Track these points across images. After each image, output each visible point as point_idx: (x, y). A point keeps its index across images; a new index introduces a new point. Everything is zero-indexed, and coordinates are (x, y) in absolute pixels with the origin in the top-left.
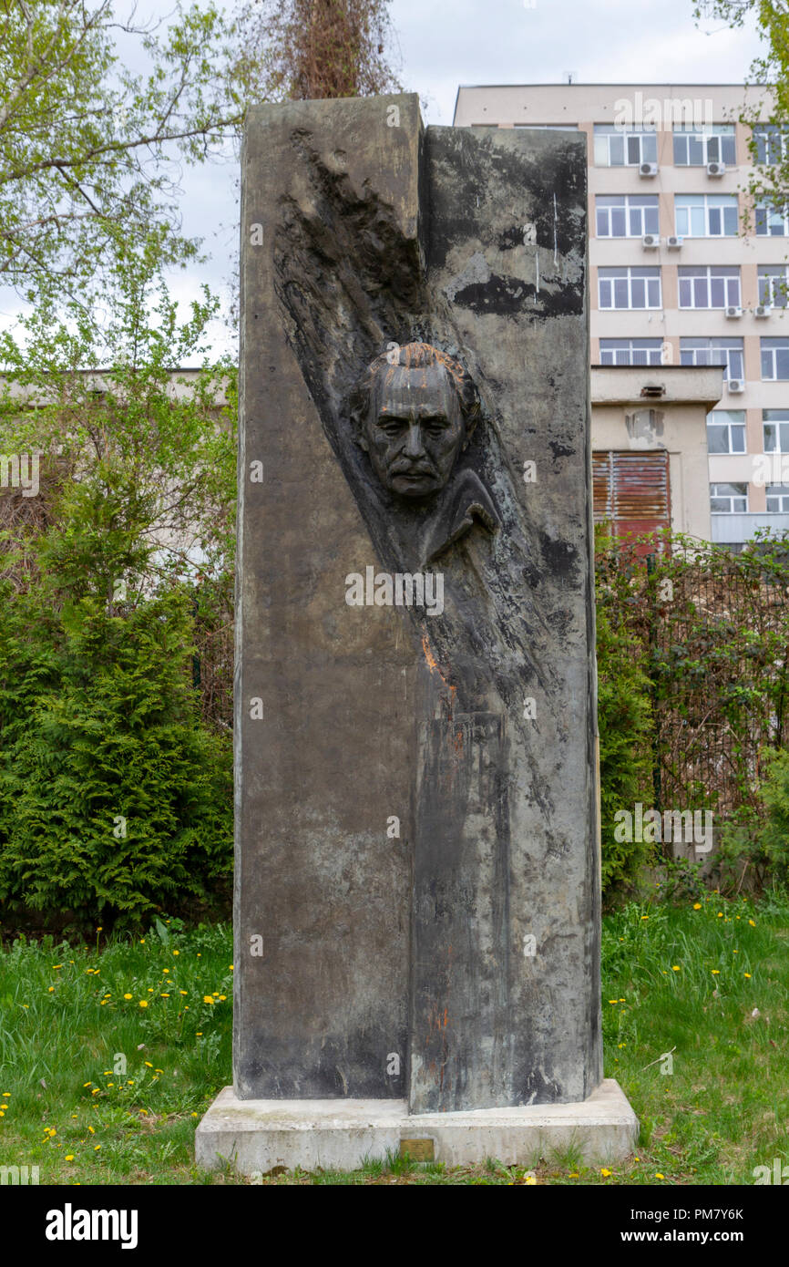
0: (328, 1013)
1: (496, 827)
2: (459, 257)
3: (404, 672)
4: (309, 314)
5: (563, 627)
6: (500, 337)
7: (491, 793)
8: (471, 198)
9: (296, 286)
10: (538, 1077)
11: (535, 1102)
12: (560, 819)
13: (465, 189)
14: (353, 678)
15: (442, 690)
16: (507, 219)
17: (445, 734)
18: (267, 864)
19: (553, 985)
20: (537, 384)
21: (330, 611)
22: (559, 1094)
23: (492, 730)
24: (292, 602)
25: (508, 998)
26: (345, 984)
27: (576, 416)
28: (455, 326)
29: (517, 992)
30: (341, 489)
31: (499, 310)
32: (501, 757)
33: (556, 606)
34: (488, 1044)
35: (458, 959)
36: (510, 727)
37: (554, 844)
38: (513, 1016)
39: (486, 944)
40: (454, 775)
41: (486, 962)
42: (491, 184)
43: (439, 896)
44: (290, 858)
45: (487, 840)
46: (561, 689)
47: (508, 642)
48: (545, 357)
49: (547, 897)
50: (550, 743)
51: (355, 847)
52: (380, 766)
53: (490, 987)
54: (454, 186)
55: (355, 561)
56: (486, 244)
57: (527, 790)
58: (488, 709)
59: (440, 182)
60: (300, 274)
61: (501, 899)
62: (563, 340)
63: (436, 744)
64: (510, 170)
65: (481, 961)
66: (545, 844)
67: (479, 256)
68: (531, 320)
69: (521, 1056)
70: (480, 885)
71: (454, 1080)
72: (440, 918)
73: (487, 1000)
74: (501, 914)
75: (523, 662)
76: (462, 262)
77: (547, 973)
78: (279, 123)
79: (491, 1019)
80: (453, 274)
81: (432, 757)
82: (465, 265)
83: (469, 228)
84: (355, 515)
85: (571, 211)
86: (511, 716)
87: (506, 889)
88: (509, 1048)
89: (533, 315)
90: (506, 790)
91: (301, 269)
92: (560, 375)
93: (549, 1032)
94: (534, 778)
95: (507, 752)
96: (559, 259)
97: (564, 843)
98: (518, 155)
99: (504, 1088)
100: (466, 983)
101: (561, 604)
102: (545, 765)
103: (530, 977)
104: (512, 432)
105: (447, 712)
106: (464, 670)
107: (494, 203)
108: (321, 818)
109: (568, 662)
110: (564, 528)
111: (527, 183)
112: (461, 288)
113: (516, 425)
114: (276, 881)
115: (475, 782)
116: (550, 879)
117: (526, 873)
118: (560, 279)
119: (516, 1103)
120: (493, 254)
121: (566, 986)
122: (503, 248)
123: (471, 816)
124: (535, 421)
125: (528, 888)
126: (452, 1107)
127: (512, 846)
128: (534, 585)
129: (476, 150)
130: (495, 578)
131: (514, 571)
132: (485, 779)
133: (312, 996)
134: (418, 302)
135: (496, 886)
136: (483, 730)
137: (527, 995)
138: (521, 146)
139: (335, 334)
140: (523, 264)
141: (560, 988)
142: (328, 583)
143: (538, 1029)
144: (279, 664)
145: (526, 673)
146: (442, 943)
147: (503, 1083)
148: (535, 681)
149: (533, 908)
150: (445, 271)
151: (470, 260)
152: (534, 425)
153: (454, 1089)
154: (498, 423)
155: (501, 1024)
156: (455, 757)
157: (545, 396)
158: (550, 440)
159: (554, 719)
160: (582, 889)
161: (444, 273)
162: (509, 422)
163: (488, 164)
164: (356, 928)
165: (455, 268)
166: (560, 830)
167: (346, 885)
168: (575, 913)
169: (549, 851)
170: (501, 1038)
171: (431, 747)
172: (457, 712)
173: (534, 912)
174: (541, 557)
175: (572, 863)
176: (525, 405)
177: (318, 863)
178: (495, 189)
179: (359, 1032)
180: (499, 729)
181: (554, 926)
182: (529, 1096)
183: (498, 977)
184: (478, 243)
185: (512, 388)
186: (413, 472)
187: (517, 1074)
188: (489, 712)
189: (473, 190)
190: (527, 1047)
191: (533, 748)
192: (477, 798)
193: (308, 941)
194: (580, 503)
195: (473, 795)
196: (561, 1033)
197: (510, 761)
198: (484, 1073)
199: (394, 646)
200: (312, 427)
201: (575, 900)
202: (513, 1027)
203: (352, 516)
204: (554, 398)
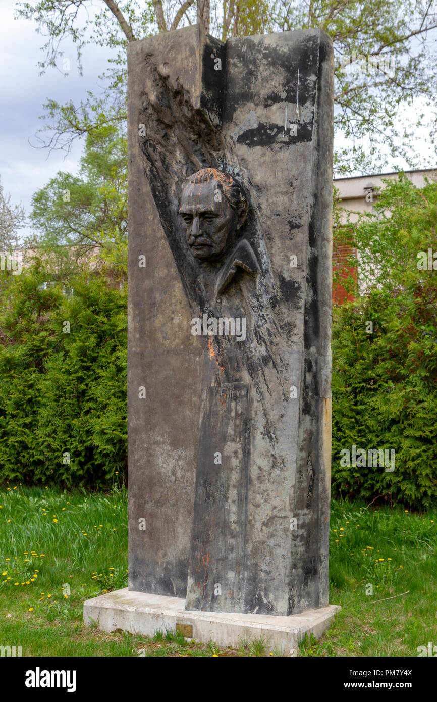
0: (166, 548)
1: (243, 450)
2: (241, 115)
3: (198, 359)
4: (158, 157)
5: (289, 332)
6: (262, 160)
7: (241, 430)
8: (250, 78)
9: (151, 142)
10: (260, 598)
11: (257, 613)
12: (281, 448)
13: (247, 74)
14: (175, 362)
15: (216, 369)
16: (270, 88)
17: (216, 395)
18: (139, 464)
19: (272, 545)
20: (282, 186)
21: (164, 324)
22: (272, 610)
23: (243, 393)
24: (148, 319)
25: (244, 550)
26: (174, 533)
27: (305, 204)
28: (237, 156)
29: (250, 547)
30: (169, 255)
31: (262, 143)
32: (248, 409)
33: (286, 320)
34: (231, 575)
35: (217, 525)
36: (254, 392)
37: (276, 462)
38: (247, 561)
39: (233, 518)
40: (220, 418)
41: (233, 528)
42: (262, 68)
43: (208, 488)
44: (149, 461)
45: (237, 457)
46: (286, 369)
47: (258, 341)
48: (288, 169)
49: (271, 493)
50: (277, 402)
51: (177, 457)
52: (188, 412)
53: (234, 543)
54: (240, 73)
55: (175, 296)
56: (257, 105)
57: (262, 429)
58: (242, 381)
59: (232, 71)
60: (153, 135)
61: (243, 492)
62: (299, 158)
63: (211, 400)
64: (273, 58)
65: (229, 527)
66: (271, 462)
67: (253, 112)
68: (281, 148)
69: (250, 584)
70: (231, 483)
71: (210, 594)
72: (208, 501)
73: (232, 550)
74: (243, 501)
75: (265, 353)
76: (242, 117)
77: (268, 538)
78: (140, 51)
79: (234, 561)
80: (236, 125)
81: (208, 408)
82: (244, 119)
83: (247, 97)
84: (175, 270)
85: (308, 78)
86: (254, 385)
87: (246, 487)
88: (243, 579)
89: (282, 145)
90: (249, 429)
91: (153, 132)
92: (296, 180)
93: (268, 573)
94: (267, 422)
95: (251, 407)
96: (300, 109)
97: (283, 462)
98: (278, 49)
99: (239, 602)
100: (220, 539)
101: (289, 319)
102: (273, 415)
103: (258, 539)
104: (267, 216)
105: (218, 382)
106: (230, 358)
107: (263, 79)
108: (162, 440)
109: (291, 353)
110: (294, 272)
111: (283, 65)
112: (241, 133)
113: (269, 212)
114: (143, 473)
115: (232, 423)
116: (273, 483)
117: (259, 478)
118: (299, 121)
119: (246, 612)
120: (261, 110)
121: (280, 546)
122: (266, 106)
123: (228, 443)
124: (280, 209)
125: (260, 487)
126: (209, 609)
127: (252, 462)
128: (274, 307)
129: (254, 49)
130: (256, 303)
131: (265, 300)
132: (238, 422)
133: (159, 538)
134: (216, 144)
135: (241, 485)
136: (238, 393)
137: (256, 550)
138: (280, 43)
139: (175, 167)
140: (278, 114)
141: (276, 547)
142: (163, 308)
143: (261, 570)
144: (142, 354)
145: (266, 360)
146: (209, 515)
147: (239, 599)
148: (271, 364)
149: (262, 499)
150: (233, 124)
151: (247, 116)
152: (279, 211)
153: (210, 599)
154: (258, 212)
155: (240, 565)
156: (221, 408)
157: (287, 193)
158: (288, 220)
159: (281, 388)
160: (293, 489)
161: (232, 125)
162: (265, 211)
163: (260, 56)
164: (178, 503)
165: (238, 122)
166: (281, 454)
167: (173, 478)
168: (287, 504)
169: (273, 466)
170: (239, 573)
171: (208, 403)
172: (223, 382)
173: (262, 501)
174: (279, 290)
175: (287, 474)
176: (275, 199)
177: (161, 465)
178: (264, 70)
179: (180, 561)
180: (247, 393)
181: (274, 510)
182: (254, 608)
183: (239, 537)
184: (252, 105)
185: (268, 190)
186: (196, 244)
187: (247, 595)
188: (242, 383)
189: (251, 73)
190: (254, 580)
191: (267, 405)
192: (232, 433)
193: (158, 507)
194: (304, 257)
195: (230, 431)
196: (274, 574)
197: (253, 412)
198: (228, 592)
199: (193, 344)
200: (156, 221)
201: (288, 496)
202: (246, 567)
203: (174, 270)
204: (292, 194)
